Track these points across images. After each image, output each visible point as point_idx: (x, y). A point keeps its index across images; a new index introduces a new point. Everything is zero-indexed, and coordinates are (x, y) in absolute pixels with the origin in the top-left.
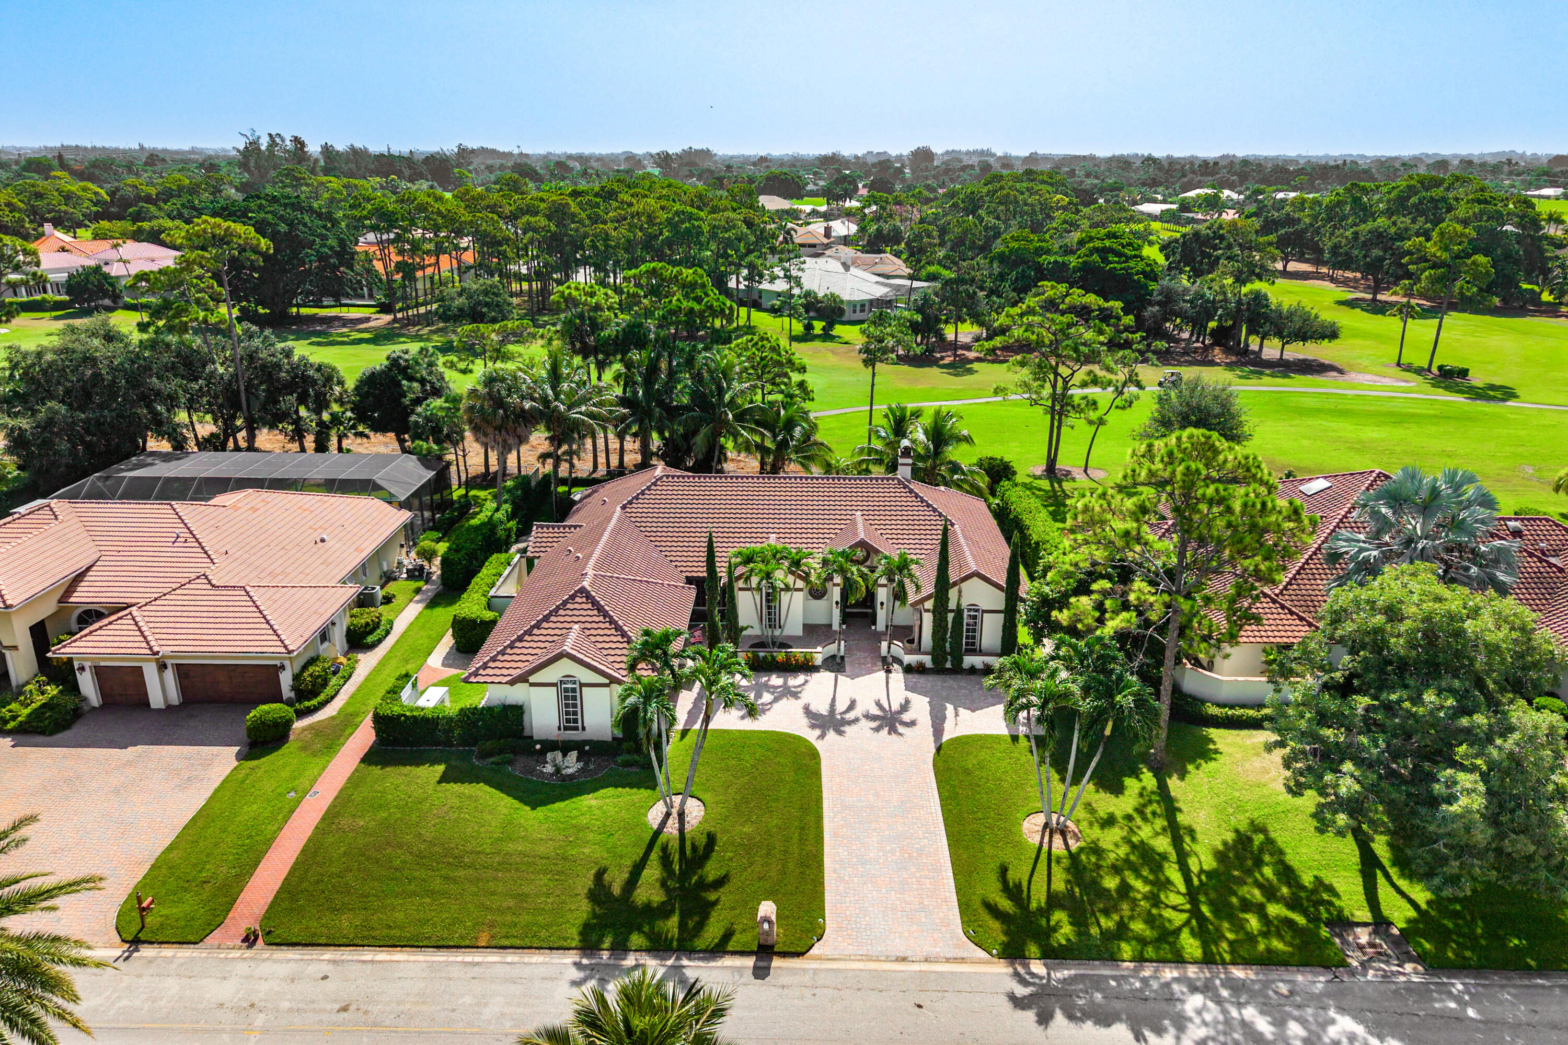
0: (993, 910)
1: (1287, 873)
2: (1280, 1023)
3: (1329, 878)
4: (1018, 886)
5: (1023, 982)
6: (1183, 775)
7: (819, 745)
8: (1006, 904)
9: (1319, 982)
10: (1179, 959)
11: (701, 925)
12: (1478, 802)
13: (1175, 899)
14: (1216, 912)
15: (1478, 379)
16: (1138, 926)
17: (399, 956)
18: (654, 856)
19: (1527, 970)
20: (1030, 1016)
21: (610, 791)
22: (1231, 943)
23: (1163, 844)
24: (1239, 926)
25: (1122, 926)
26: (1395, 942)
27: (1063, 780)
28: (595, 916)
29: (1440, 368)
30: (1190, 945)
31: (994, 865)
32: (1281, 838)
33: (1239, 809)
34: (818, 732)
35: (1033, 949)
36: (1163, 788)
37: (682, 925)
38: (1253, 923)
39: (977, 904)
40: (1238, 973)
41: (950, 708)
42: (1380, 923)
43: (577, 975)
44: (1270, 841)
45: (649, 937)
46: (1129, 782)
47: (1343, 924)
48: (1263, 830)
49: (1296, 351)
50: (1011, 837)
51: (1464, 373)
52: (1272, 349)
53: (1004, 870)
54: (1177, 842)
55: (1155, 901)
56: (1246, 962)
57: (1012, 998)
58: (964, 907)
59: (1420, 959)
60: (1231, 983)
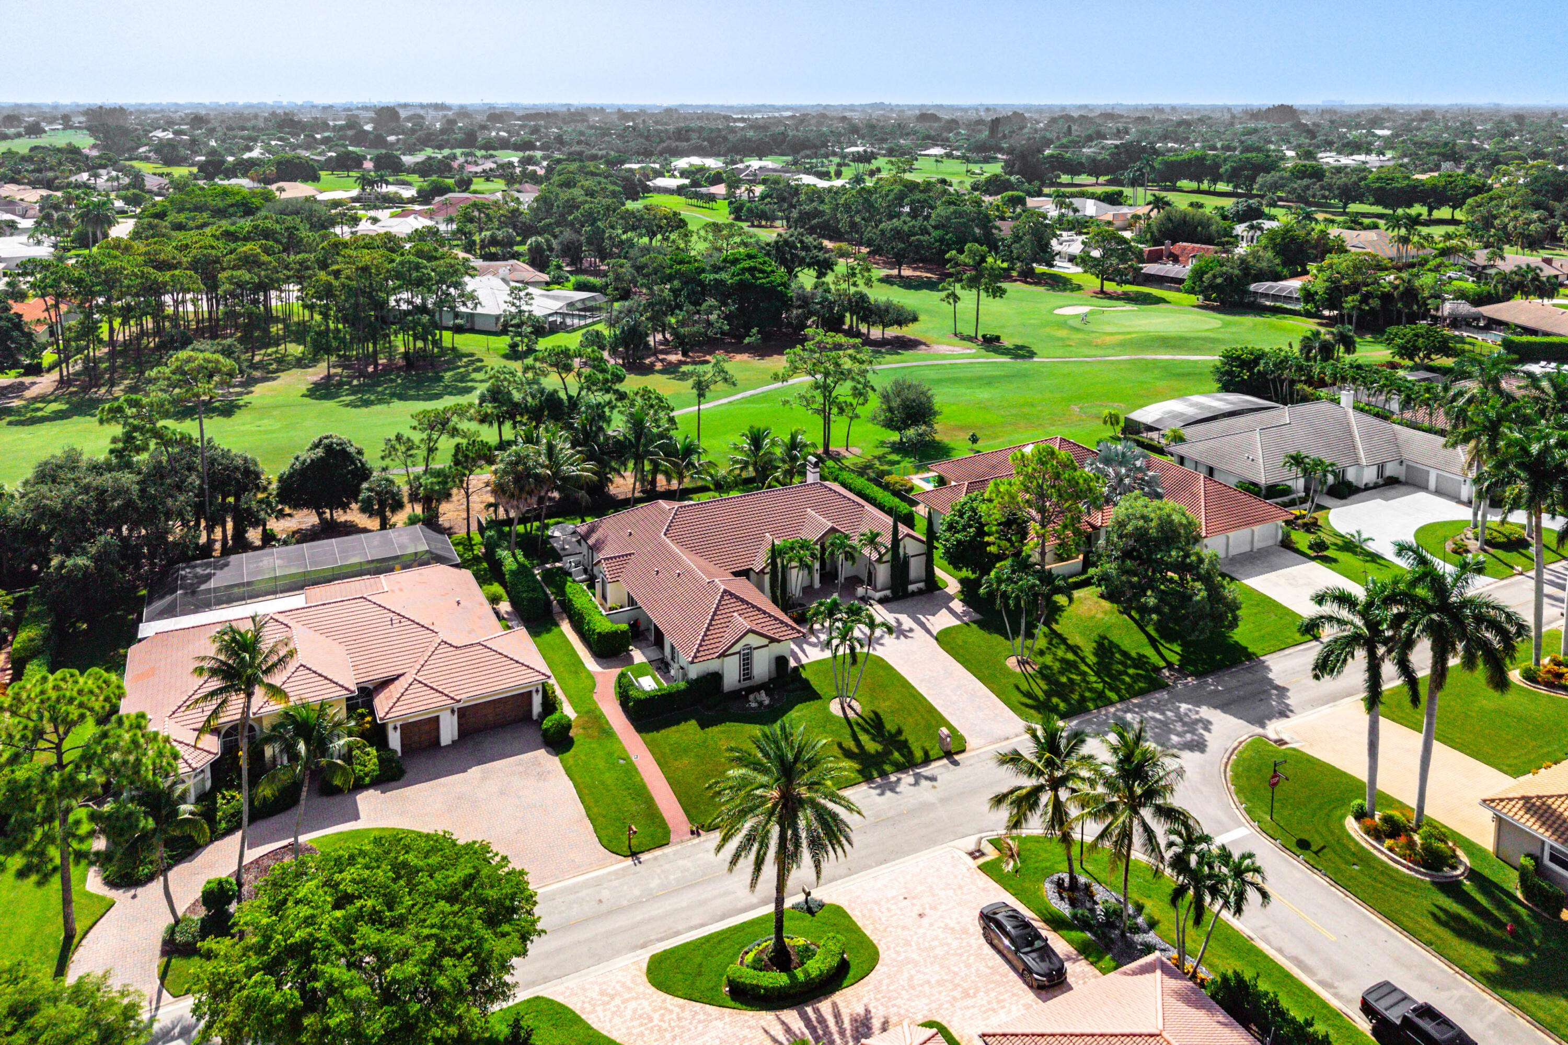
0: (1027, 706)
1: (1125, 654)
2: (1163, 713)
3: (1142, 652)
4: (1028, 691)
6: (1057, 622)
8: (1030, 701)
9: (1165, 695)
10: (1111, 703)
11: (910, 752)
12: (1204, 594)
13: (1093, 679)
14: (1111, 678)
15: (1008, 342)
16: (1087, 694)
18: (856, 729)
19: (1228, 667)
21: (799, 706)
22: (1125, 689)
23: (1070, 656)
24: (1123, 682)
25: (1082, 697)
26: (1179, 671)
27: (1007, 638)
28: (857, 764)
29: (984, 336)
30: (1113, 696)
31: (1011, 687)
32: (1115, 639)
33: (1092, 631)
36: (1053, 631)
37: (901, 755)
38: (1127, 679)
39: (1018, 705)
40: (1135, 701)
41: (922, 617)
42: (1170, 665)
43: (876, 792)
44: (1111, 642)
45: (891, 765)
46: (1036, 631)
47: (1157, 670)
48: (1105, 638)
49: (893, 332)
50: (1010, 674)
51: (997, 338)
52: (876, 333)
53: (1018, 688)
54: (1076, 654)
55: (1084, 680)
56: (1136, 695)
59: (1191, 675)
60: (1135, 705)
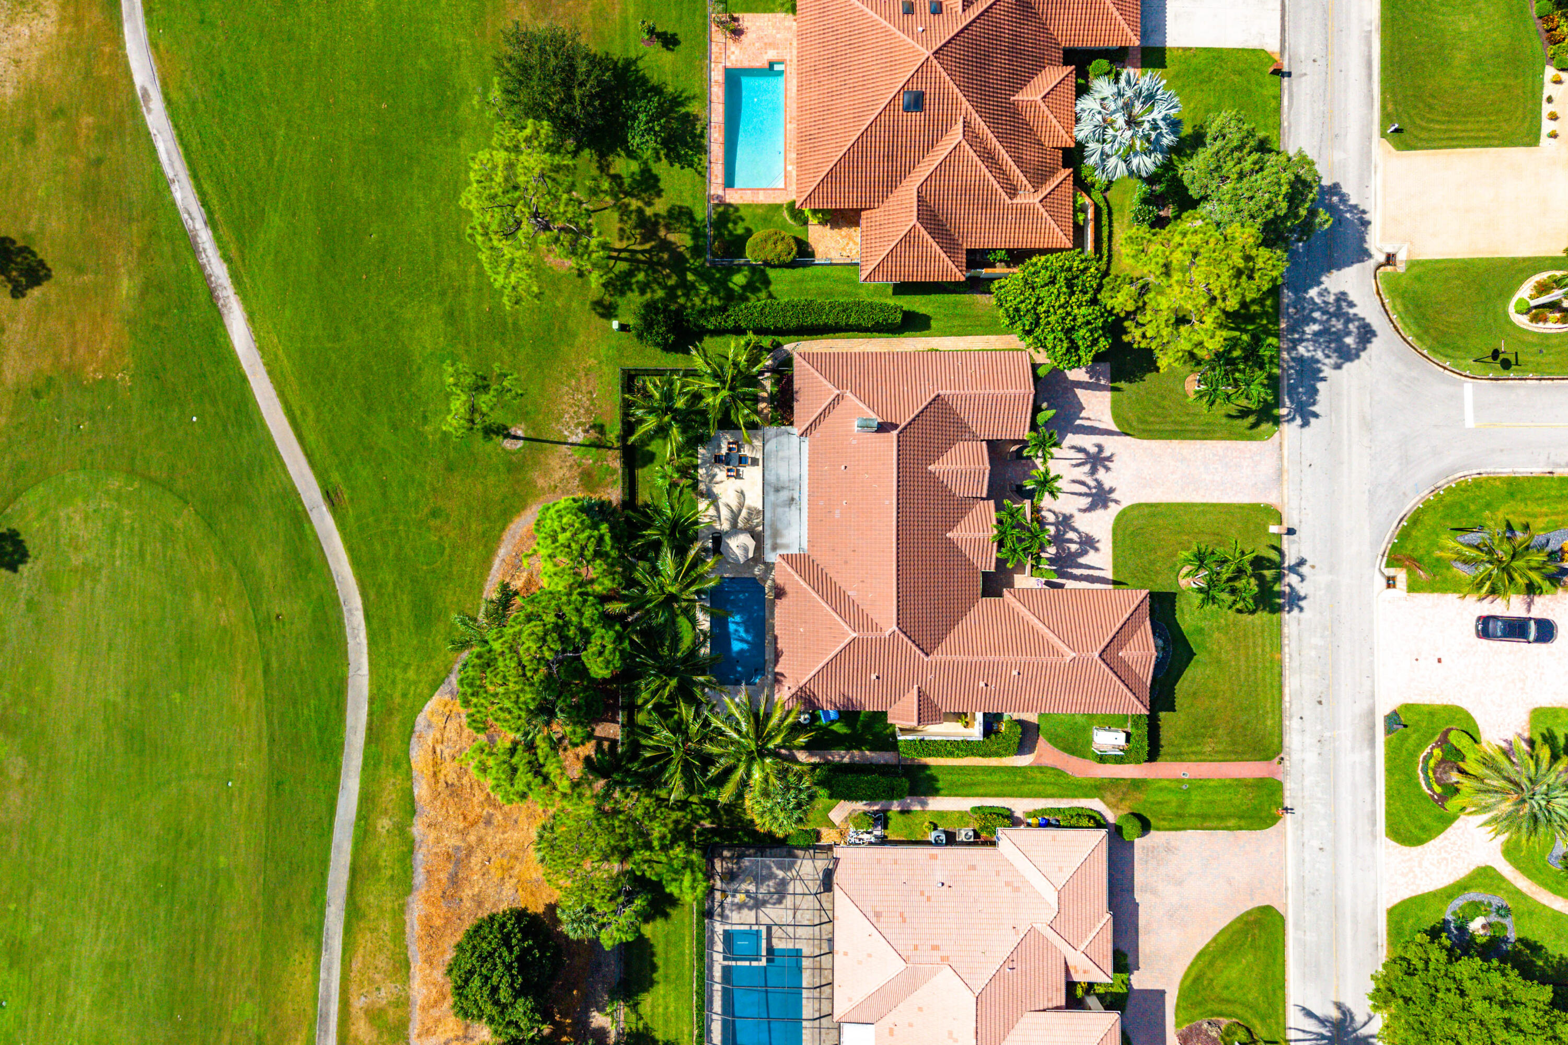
0: (1254, 426)
2: (1313, 320)
4: (1240, 411)
5: (1293, 419)
7: (1125, 504)
8: (1251, 419)
11: (1269, 560)
14: (1253, 323)
17: (1286, 691)
20: (1313, 420)
22: (1269, 323)
28: (1264, 609)
31: (1225, 421)
34: (1112, 505)
35: (1276, 412)
37: (1269, 568)
39: (1248, 432)
40: (1284, 325)
41: (1078, 422)
43: (1296, 610)
45: (1275, 583)
56: (1278, 320)
57: (1302, 426)
58: (1251, 438)
60: (1291, 332)
